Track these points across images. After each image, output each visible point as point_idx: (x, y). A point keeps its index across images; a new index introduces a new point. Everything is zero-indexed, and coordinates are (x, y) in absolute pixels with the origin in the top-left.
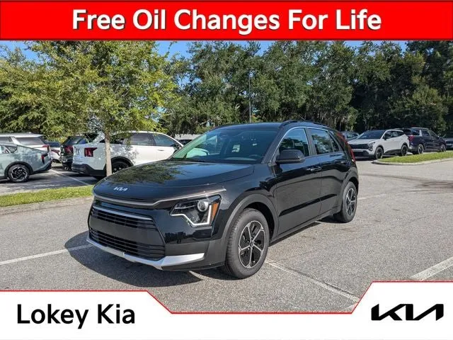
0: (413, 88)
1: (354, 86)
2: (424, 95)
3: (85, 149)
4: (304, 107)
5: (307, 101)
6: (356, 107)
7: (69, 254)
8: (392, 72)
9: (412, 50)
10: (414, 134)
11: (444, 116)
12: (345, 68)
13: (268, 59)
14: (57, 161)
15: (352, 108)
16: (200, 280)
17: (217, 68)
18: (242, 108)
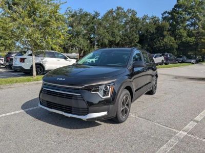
0: (164, 36)
1: (140, 35)
2: (169, 40)
3: (21, 59)
4: (119, 42)
5: (120, 40)
6: (140, 44)
7: (25, 112)
8: (156, 29)
9: (164, 20)
10: (166, 56)
11: (176, 49)
12: (136, 26)
13: (103, 20)
14: (2, 65)
15: (139, 44)
16: (100, 124)
17: (79, 23)
18: (91, 42)
